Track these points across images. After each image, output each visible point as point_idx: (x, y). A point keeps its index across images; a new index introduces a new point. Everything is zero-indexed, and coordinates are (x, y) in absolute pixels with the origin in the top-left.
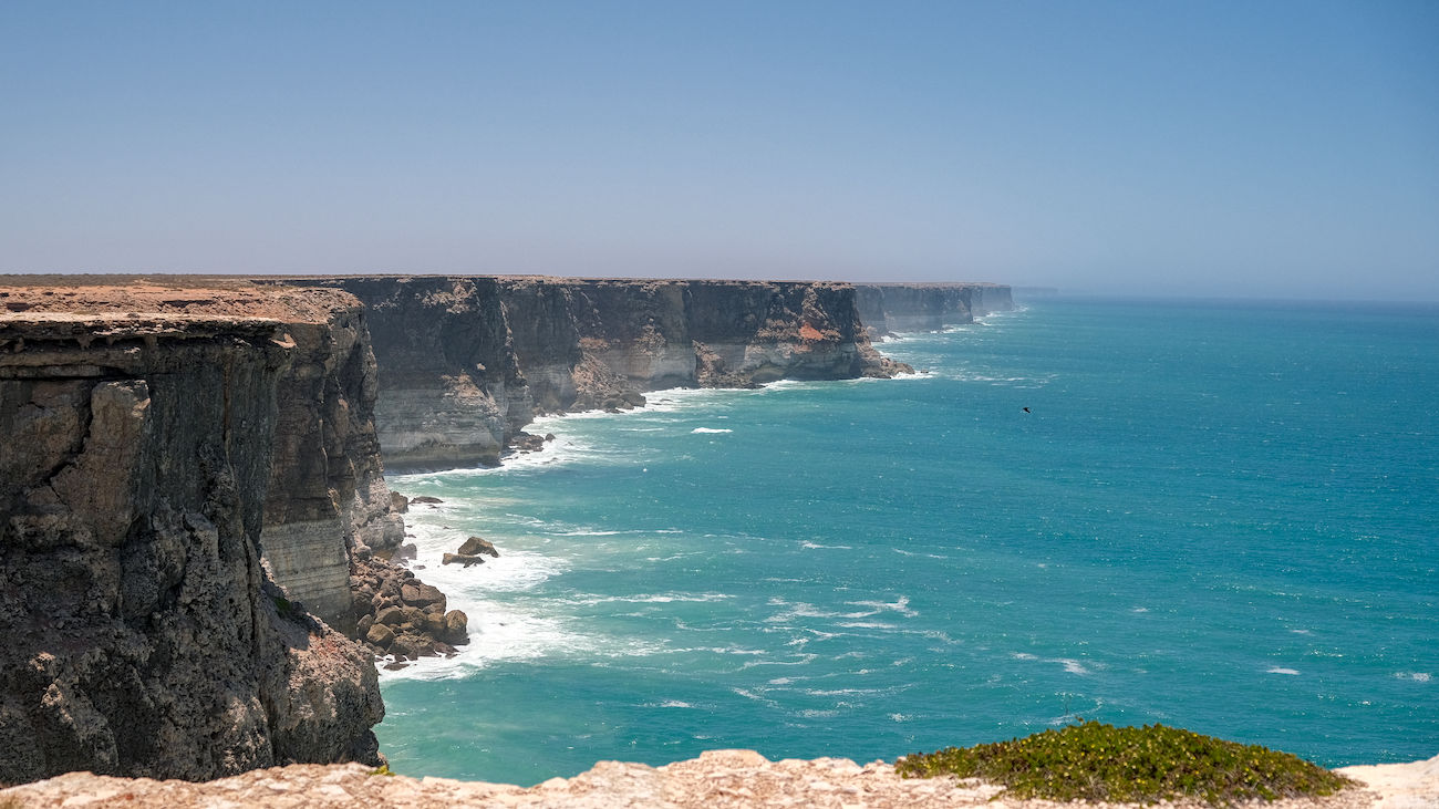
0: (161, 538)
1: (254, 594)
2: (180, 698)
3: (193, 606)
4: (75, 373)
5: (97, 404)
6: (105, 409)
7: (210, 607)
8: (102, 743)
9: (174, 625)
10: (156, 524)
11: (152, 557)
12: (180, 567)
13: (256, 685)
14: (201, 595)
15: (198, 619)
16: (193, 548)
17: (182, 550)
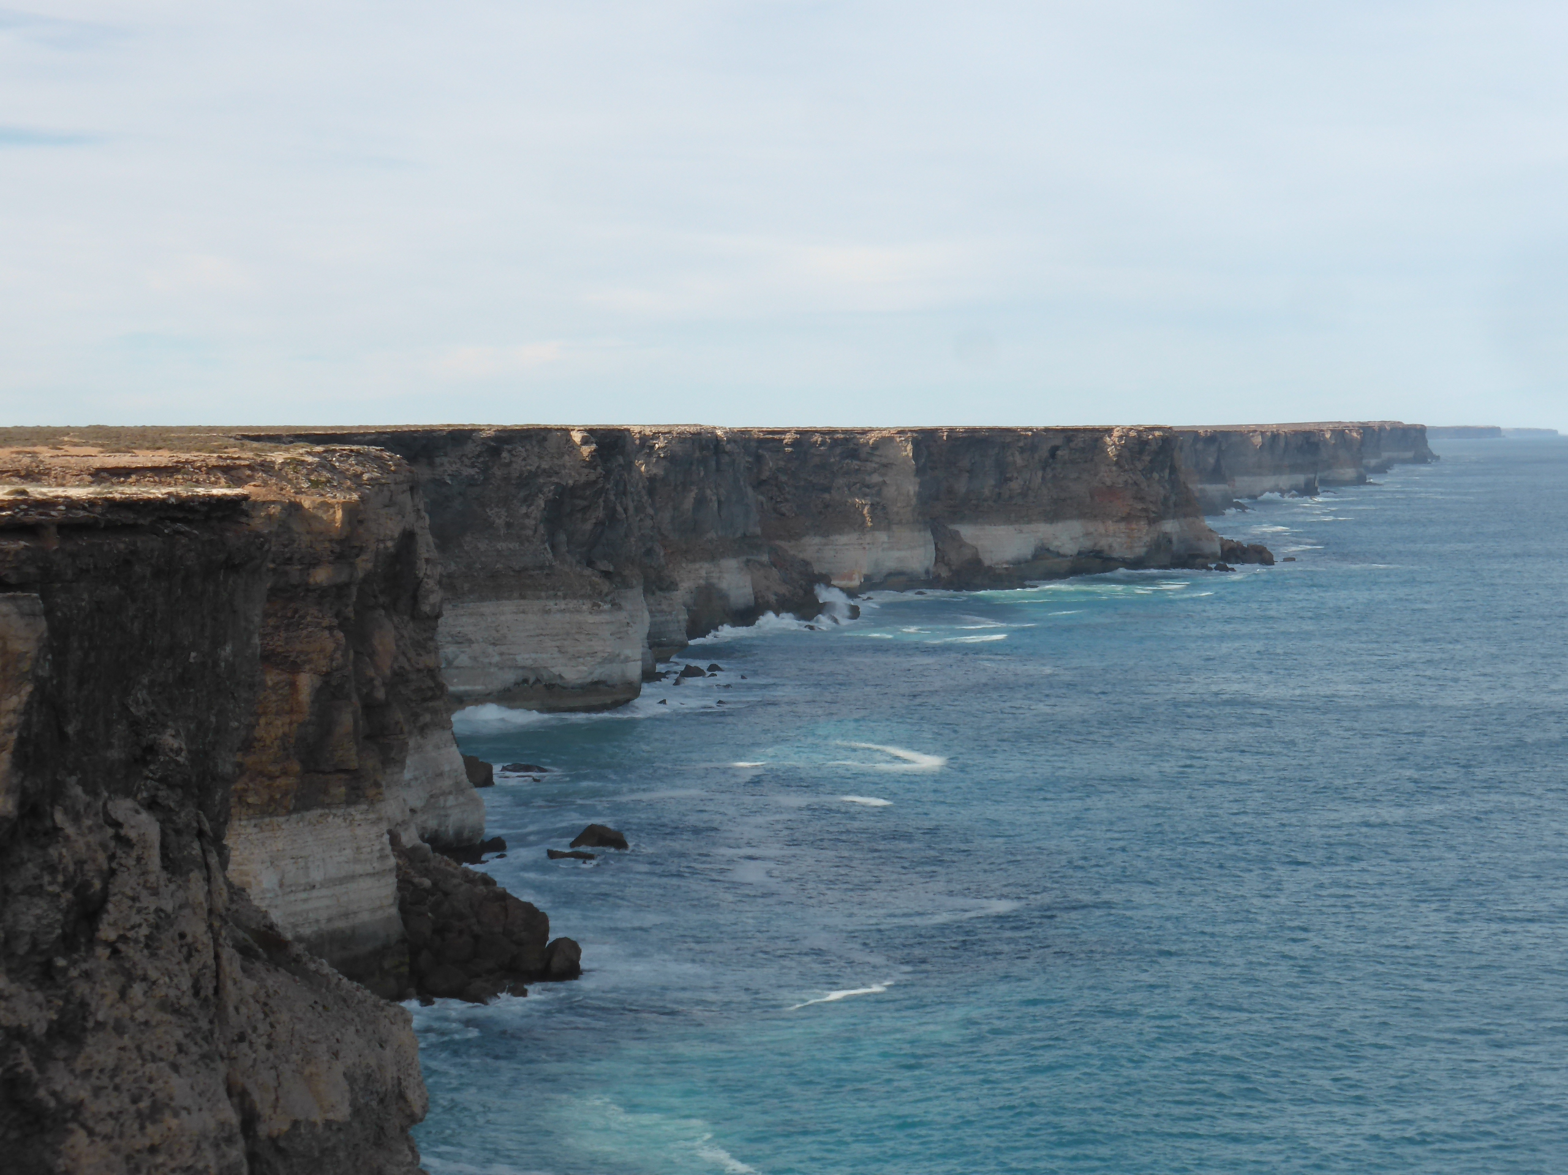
0: (67, 838)
1: (217, 924)
2: (97, 1092)
3: (119, 945)
7: (147, 946)
9: (87, 975)
10: (58, 817)
11: (52, 868)
12: (97, 884)
13: (222, 1067)
14: (133, 928)
15: (127, 965)
16: (119, 853)
17: (102, 858)
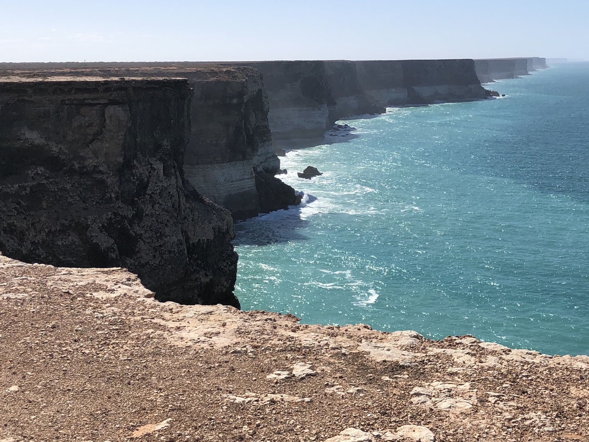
0: (137, 168)
1: (179, 190)
2: (146, 231)
3: (152, 195)
4: (98, 102)
5: (107, 115)
6: (111, 117)
7: (159, 195)
8: (112, 250)
9: (143, 202)
10: (135, 162)
11: (133, 175)
12: (146, 179)
13: (180, 226)
14: (155, 190)
15: (154, 200)
16: (152, 171)
17: (147, 173)
